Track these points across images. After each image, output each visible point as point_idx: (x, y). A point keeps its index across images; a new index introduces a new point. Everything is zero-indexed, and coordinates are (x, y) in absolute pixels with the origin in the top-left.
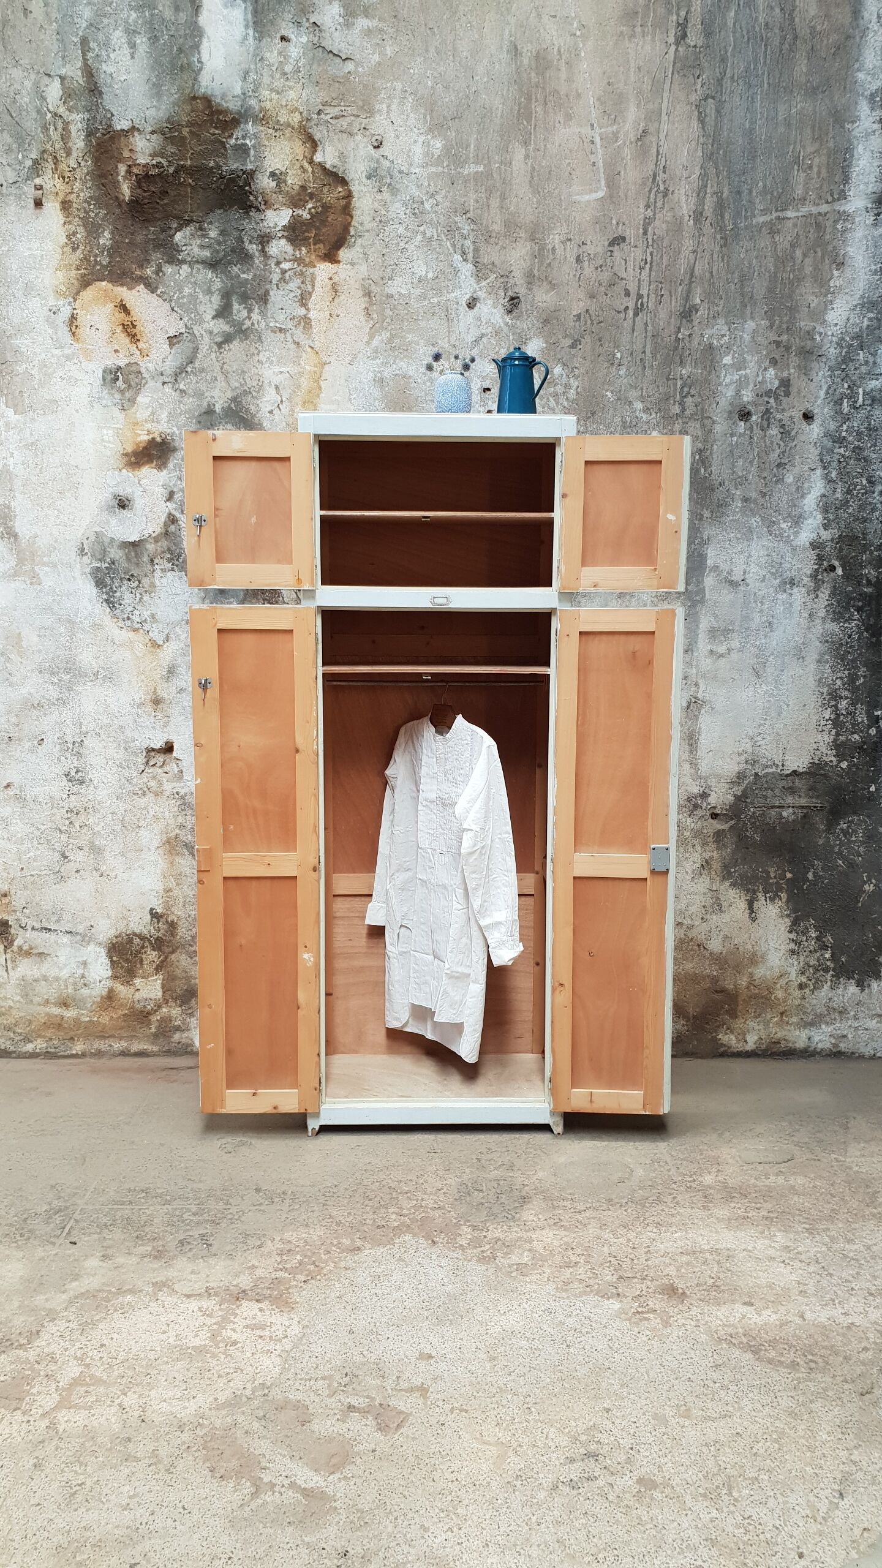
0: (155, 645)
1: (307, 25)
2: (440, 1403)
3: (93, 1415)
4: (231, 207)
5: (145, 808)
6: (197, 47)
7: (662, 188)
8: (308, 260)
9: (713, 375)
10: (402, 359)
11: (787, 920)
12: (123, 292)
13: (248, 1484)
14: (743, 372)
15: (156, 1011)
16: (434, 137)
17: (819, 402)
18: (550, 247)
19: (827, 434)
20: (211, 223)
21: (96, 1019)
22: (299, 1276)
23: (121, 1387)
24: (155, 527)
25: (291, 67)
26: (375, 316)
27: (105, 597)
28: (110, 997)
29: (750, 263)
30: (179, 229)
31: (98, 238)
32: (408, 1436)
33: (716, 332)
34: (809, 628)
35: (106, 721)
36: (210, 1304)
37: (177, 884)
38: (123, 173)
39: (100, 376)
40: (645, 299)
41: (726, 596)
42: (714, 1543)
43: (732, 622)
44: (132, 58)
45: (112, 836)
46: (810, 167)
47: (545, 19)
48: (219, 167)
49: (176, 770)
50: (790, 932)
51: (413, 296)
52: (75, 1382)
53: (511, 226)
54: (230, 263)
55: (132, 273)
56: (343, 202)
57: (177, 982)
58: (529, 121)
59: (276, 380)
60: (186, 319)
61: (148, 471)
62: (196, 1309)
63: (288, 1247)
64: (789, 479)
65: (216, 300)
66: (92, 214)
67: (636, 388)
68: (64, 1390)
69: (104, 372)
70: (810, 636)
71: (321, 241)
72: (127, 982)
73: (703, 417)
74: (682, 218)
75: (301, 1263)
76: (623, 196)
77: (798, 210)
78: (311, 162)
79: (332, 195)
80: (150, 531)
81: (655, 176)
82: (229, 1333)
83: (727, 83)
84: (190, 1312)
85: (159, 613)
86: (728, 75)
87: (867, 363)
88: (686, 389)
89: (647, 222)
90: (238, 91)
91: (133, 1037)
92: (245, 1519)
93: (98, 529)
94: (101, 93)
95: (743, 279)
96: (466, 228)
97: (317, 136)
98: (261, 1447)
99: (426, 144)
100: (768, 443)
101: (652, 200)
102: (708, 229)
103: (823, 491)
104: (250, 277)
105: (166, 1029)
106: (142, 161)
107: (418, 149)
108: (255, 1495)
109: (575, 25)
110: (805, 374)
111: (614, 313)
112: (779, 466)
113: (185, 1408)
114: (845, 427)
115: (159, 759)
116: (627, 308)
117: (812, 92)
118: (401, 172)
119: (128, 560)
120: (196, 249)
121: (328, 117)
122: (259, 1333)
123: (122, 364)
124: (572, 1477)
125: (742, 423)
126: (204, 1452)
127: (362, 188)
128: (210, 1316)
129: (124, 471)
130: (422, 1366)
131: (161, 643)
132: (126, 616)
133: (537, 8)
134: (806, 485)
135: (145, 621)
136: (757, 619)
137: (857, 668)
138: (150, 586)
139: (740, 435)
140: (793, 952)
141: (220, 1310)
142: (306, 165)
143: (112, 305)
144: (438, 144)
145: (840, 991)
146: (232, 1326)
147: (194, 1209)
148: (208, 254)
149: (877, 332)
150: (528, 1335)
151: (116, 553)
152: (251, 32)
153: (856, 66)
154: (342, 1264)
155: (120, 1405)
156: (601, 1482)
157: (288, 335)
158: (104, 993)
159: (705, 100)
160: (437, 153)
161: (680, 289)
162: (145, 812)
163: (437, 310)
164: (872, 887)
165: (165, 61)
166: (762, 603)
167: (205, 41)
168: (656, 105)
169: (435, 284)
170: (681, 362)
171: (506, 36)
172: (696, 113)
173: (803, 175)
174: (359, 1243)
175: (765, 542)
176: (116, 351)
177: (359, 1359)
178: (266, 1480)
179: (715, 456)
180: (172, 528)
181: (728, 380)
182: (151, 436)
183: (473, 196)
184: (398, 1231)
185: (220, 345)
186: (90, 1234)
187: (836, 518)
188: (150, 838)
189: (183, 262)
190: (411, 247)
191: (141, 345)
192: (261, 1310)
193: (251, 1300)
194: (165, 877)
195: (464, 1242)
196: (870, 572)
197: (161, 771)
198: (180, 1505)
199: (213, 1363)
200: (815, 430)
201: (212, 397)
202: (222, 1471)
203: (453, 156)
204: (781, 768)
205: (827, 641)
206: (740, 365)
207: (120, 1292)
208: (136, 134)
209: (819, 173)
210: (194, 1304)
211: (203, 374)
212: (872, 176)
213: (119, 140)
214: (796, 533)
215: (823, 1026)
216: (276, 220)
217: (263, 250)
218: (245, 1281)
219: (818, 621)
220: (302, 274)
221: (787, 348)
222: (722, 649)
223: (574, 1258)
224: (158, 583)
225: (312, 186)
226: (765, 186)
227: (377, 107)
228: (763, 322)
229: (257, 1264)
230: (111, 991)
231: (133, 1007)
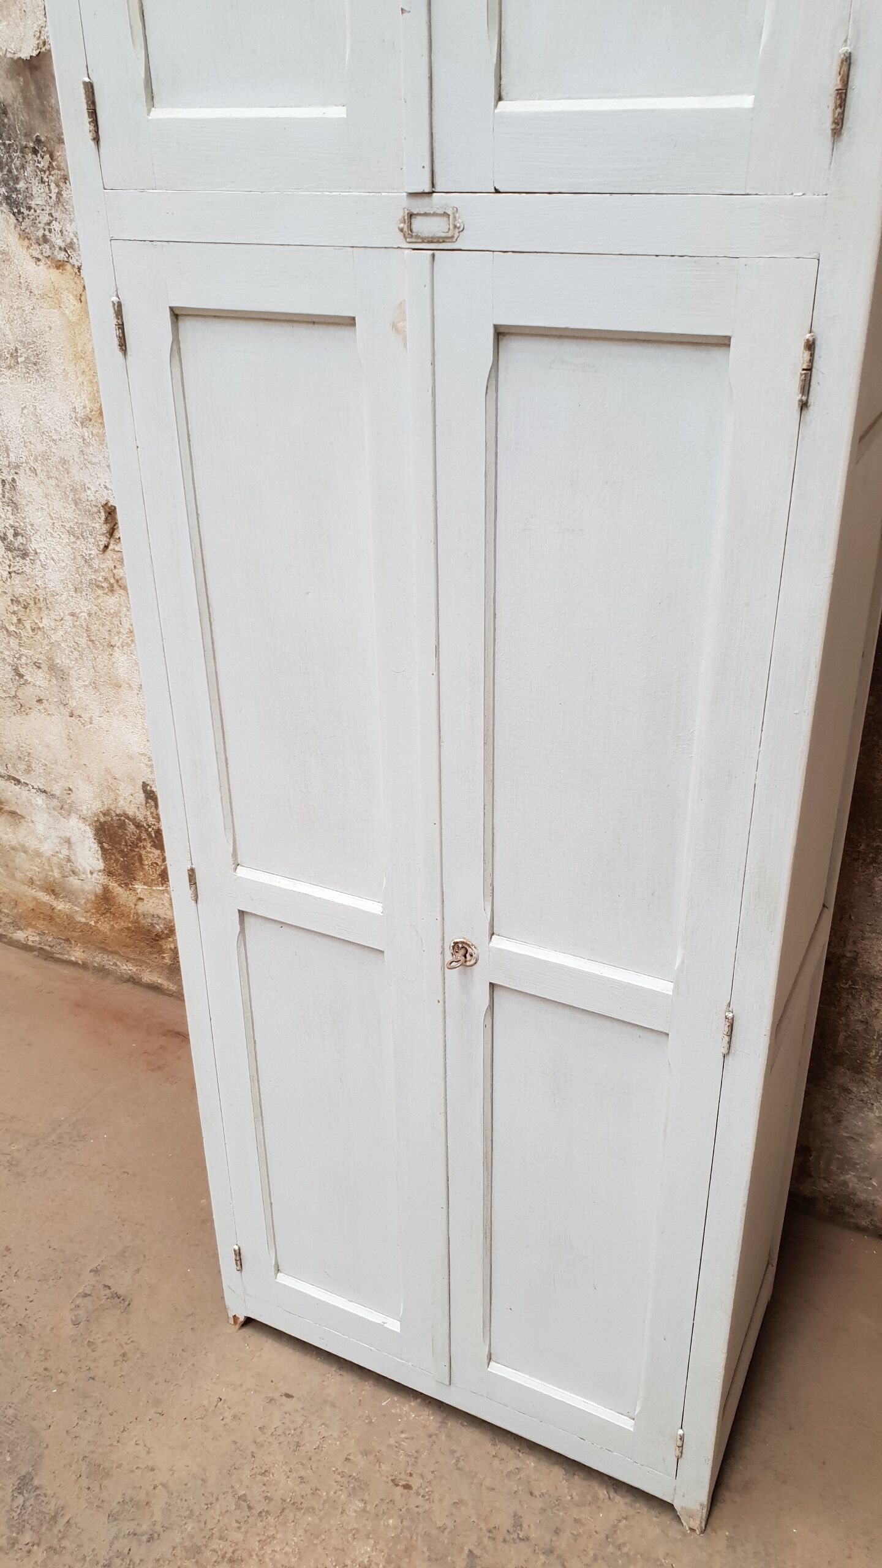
21: (92, 923)
27: (3, 190)
28: (105, 901)
35: (41, 448)
45: (76, 654)
72: (126, 885)
91: (142, 962)
119: (27, 103)
132: (40, 233)
138: (66, 167)
151: (6, 89)
158: (99, 890)
230: (106, 889)
231: (138, 923)
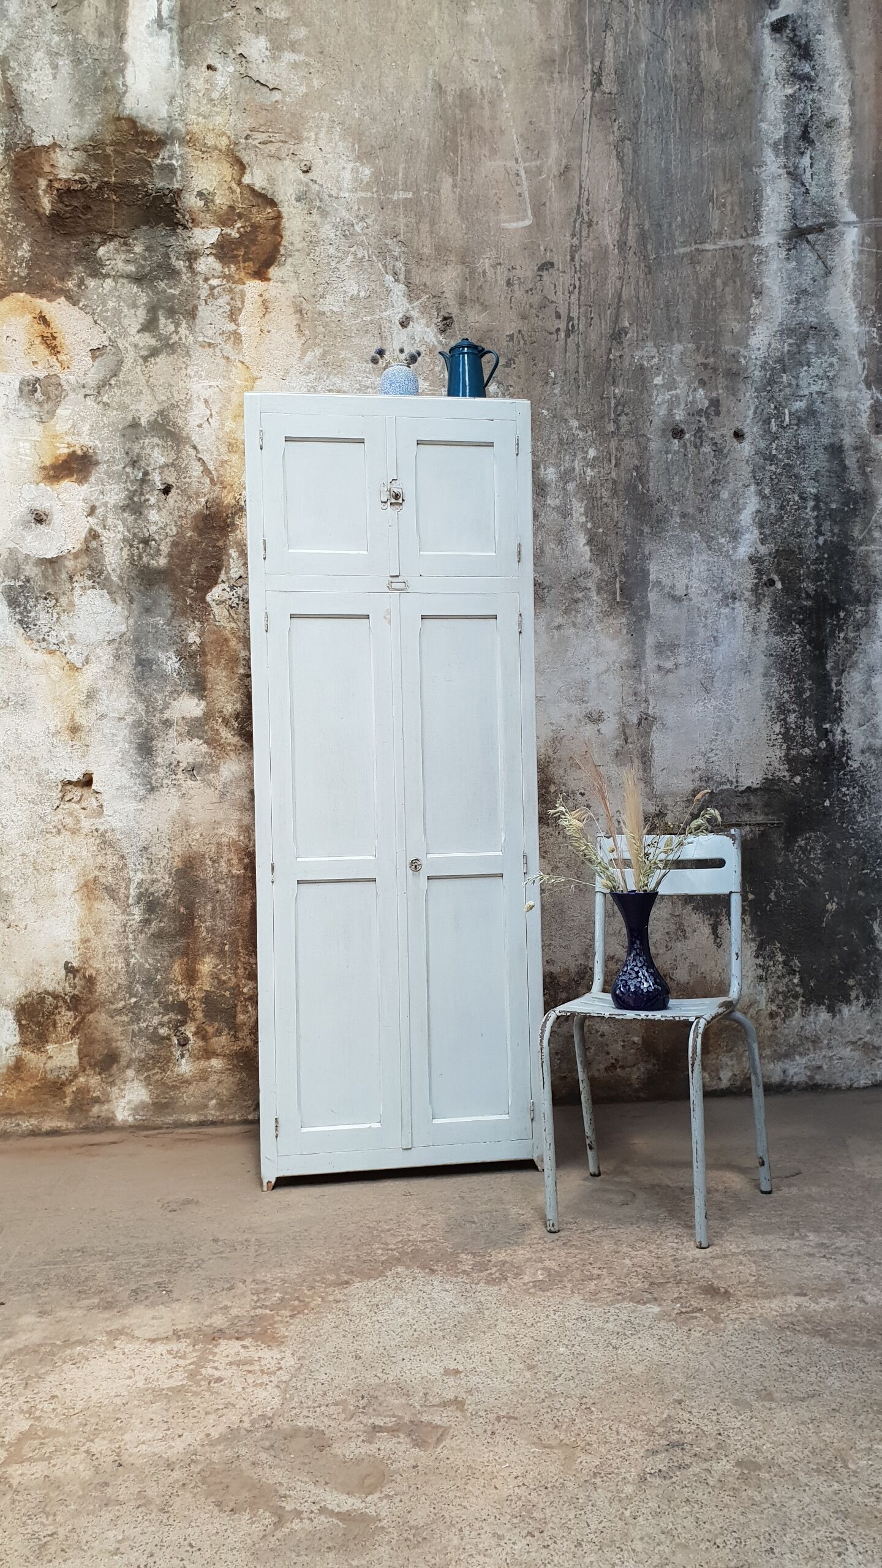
0: (73, 668)
1: (234, 56)
2: (483, 1413)
3: (54, 1466)
4: (157, 224)
5: (60, 848)
6: (121, 71)
7: (586, 218)
8: (237, 277)
9: (645, 395)
10: (335, 375)
11: (753, 944)
12: (42, 304)
13: (267, 1514)
14: (674, 392)
15: (72, 1081)
16: (362, 164)
17: (749, 421)
18: (480, 270)
19: (758, 452)
20: (136, 238)
21: (1, 1094)
22: (283, 1312)
23: (86, 1435)
24: (73, 542)
25: (218, 94)
26: (307, 332)
27: (18, 617)
28: (18, 1067)
29: (674, 290)
30: (103, 244)
31: (15, 249)
32: (452, 1449)
33: (647, 354)
34: (753, 642)
35: (16, 753)
36: (182, 1345)
37: (96, 933)
38: (43, 187)
39: (17, 387)
40: (576, 322)
41: (670, 611)
42: (846, 1515)
43: (678, 637)
44: (55, 78)
45: (22, 881)
46: (724, 205)
47: (467, 62)
48: (145, 185)
49: (95, 804)
50: (757, 957)
51: (345, 314)
52: (23, 1437)
53: (441, 250)
54: (156, 278)
55: (53, 285)
56: (274, 222)
57: (96, 1046)
58: (455, 152)
59: (206, 394)
60: (109, 332)
61: (67, 486)
62: (164, 1352)
63: (264, 1286)
64: (725, 495)
65: (142, 315)
66: (9, 226)
67: (571, 406)
68: (11, 1445)
69: (21, 383)
70: (754, 649)
71: (250, 260)
72: (39, 1049)
73: (637, 434)
74: (607, 246)
75: (282, 1299)
76: (549, 225)
77: (715, 244)
78: (239, 183)
79: (261, 216)
80: (70, 547)
81: (579, 207)
82: (210, 1371)
83: (642, 126)
84: (158, 1356)
85: (78, 634)
86: (642, 120)
87: (790, 385)
88: (620, 408)
89: (574, 250)
90: (164, 113)
91: (44, 1113)
92: (272, 1550)
93: (12, 545)
94: (21, 110)
95: (668, 303)
96: (397, 250)
97: (245, 160)
98: (274, 1475)
99: (355, 171)
100: (702, 460)
101: (577, 229)
102: (631, 258)
103: (758, 506)
104: (177, 293)
105: (83, 1102)
106: (63, 175)
107: (347, 175)
108: (279, 1523)
109: (496, 68)
110: (733, 395)
111: (546, 334)
112: (714, 482)
113: (171, 1447)
114: (774, 446)
115: (76, 792)
116: (558, 330)
117: (722, 138)
118: (330, 196)
119: (45, 577)
120: (120, 265)
121: (256, 142)
122: (246, 1368)
123: (41, 375)
124: (661, 1467)
125: (676, 441)
126: (204, 1487)
127: (292, 209)
128: (183, 1357)
129: (42, 484)
130: (451, 1381)
131: (80, 665)
132: (41, 637)
133: (458, 52)
134: (741, 501)
135: (63, 642)
136: (702, 634)
137: (802, 681)
138: (68, 605)
139: (675, 453)
140: (761, 978)
141: (194, 1351)
142: (234, 186)
143: (30, 317)
144: (367, 172)
145: (811, 1018)
146: (212, 1364)
147: (143, 1261)
148: (133, 269)
149: (797, 356)
150: (566, 1342)
151: (30, 571)
152: (177, 60)
153: (759, 117)
154: (331, 1298)
155: (87, 1452)
156: (695, 1469)
157: (217, 350)
158: (11, 1063)
159: (622, 141)
160: (366, 179)
161: (609, 312)
162: (59, 852)
163: (370, 327)
164: (834, 906)
165: (89, 82)
166: (706, 618)
167: (130, 66)
168: (577, 144)
169: (367, 303)
170: (614, 382)
171: (430, 75)
172: (615, 152)
173: (718, 212)
174: (346, 1278)
175: (704, 557)
176: (34, 363)
177: (375, 1381)
178: (288, 1508)
179: (651, 473)
180: (94, 544)
181: (659, 400)
182: (72, 449)
183: (402, 221)
184: (388, 1264)
185: (145, 359)
186: (20, 1294)
187: (773, 532)
188: (66, 881)
189: (107, 276)
190: (342, 267)
191: (61, 357)
192: (244, 1347)
193: (230, 1339)
194: (82, 926)
195: (466, 1268)
196: (809, 586)
197: (78, 806)
198: (186, 1543)
199: (197, 1401)
200: (746, 449)
201: (137, 410)
202: (232, 1505)
203: (382, 182)
204: (735, 784)
205: (771, 655)
206: (671, 385)
207: (67, 1343)
208: (57, 150)
209: (732, 211)
210: (161, 1348)
211: (128, 388)
212: (782, 215)
213: (40, 155)
214: (735, 548)
215: (797, 1058)
216: (204, 238)
217: (190, 267)
218: (219, 1321)
219: (761, 635)
220: (231, 290)
221: (715, 370)
222: (669, 665)
223: (595, 1272)
224: (77, 602)
225: (240, 207)
226: (683, 220)
227: (305, 134)
228: (690, 346)
229: (229, 1304)
230: (19, 1060)
231: (45, 1078)
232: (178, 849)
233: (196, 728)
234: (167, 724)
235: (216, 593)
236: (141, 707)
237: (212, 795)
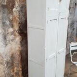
232: (11, 53)
233: (13, 33)
234: (8, 33)
235: (14, 9)
236: (4, 31)
237: (15, 43)
